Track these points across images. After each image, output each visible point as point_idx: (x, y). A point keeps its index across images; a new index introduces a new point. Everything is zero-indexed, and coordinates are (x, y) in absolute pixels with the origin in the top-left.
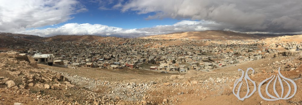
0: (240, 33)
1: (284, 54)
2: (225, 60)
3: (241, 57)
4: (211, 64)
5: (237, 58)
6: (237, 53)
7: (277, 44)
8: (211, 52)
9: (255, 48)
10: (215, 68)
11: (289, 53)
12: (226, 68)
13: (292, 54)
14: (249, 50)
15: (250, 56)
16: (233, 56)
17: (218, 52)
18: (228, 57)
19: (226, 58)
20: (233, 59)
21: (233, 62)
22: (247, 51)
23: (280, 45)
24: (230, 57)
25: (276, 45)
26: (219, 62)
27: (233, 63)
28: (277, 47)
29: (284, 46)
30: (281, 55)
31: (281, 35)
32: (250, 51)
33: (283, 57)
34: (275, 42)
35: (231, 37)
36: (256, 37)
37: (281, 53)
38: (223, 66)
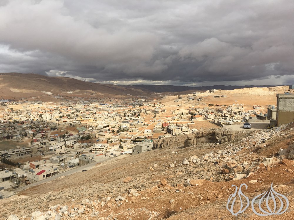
0: (96, 84)
1: (212, 137)
2: (55, 158)
3: (98, 145)
4: (10, 174)
5: (87, 150)
6: (89, 137)
7: (193, 112)
8: (8, 137)
9: (135, 123)
10: (22, 186)
11: (223, 135)
12: (58, 181)
13: (233, 138)
14: (120, 128)
15: (123, 144)
16: (76, 146)
17: (34, 135)
18: (63, 150)
19: (58, 151)
20: (78, 154)
21: (76, 161)
22: (116, 129)
23: (200, 114)
24: (69, 149)
25: (190, 113)
26: (37, 166)
27: (78, 164)
28: (192, 118)
29: (209, 115)
30: (203, 139)
31: (203, 89)
32: (123, 131)
33: (208, 145)
34: (188, 105)
35: (71, 92)
36: (139, 93)
37: (203, 136)
38: (48, 176)
